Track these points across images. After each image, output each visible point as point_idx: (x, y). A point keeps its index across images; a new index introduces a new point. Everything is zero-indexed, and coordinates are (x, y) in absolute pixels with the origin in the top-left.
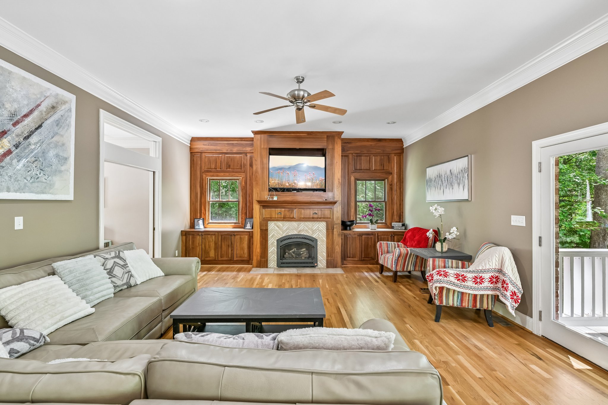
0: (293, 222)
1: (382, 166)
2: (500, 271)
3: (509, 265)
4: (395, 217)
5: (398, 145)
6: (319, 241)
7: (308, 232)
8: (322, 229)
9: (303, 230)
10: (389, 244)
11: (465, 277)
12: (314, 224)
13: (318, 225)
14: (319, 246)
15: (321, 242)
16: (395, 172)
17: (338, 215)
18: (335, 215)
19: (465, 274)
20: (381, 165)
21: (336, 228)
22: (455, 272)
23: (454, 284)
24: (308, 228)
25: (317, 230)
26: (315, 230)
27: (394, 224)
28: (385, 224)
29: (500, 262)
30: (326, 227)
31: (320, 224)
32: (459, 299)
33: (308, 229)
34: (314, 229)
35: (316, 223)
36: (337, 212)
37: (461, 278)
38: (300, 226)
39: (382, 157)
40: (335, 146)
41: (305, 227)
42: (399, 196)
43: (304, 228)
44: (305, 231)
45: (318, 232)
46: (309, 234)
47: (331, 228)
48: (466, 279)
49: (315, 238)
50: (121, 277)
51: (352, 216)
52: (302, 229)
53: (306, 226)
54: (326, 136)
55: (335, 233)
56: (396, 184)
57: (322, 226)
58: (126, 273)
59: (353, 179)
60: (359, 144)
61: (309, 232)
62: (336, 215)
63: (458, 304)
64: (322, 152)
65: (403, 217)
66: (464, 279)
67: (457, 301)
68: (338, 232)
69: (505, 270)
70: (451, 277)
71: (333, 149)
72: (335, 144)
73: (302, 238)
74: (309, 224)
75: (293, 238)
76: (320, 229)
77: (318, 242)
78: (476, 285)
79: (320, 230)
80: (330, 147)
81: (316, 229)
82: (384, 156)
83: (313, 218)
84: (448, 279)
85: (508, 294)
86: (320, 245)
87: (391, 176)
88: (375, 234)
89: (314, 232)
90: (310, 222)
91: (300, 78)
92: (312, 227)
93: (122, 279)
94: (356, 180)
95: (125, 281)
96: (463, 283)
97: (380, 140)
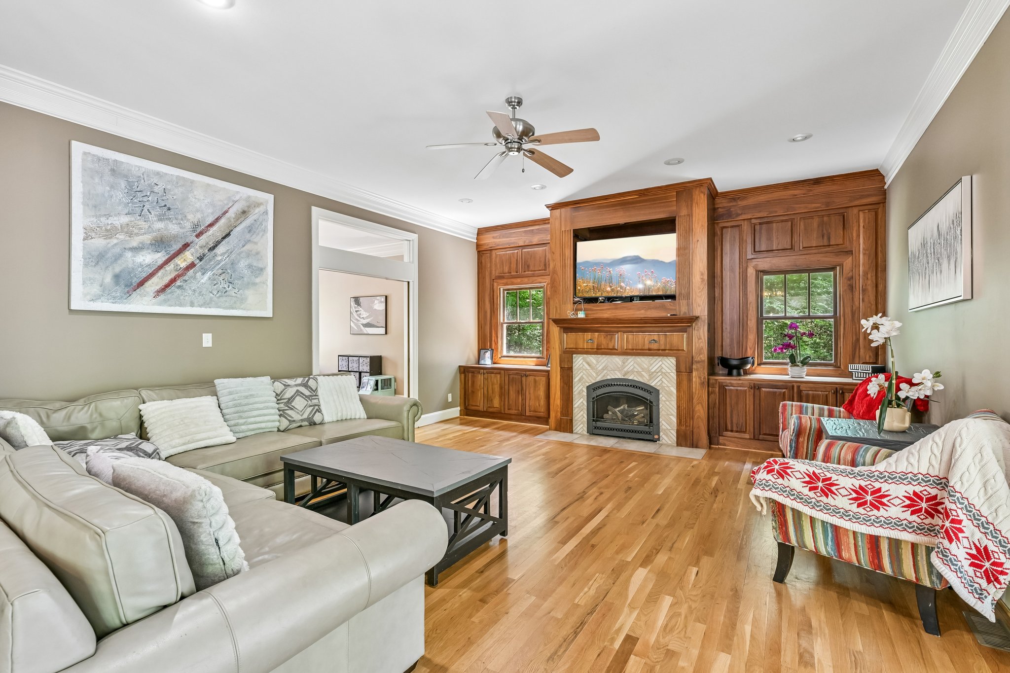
0: (614, 356)
1: (825, 238)
2: (943, 483)
3: (974, 470)
4: (862, 351)
5: (870, 185)
6: (663, 393)
7: (642, 376)
8: (669, 371)
9: (632, 372)
10: (807, 407)
11: (833, 485)
12: (652, 362)
13: (661, 363)
14: (663, 402)
15: (666, 396)
16: (861, 250)
17: (701, 344)
18: (695, 345)
19: (834, 477)
20: (823, 236)
21: (697, 370)
22: (811, 470)
23: (799, 497)
24: (642, 369)
25: (658, 372)
26: (655, 372)
28: (835, 367)
29: (946, 457)
30: (675, 368)
31: (664, 362)
32: (830, 539)
33: (640, 370)
34: (652, 371)
35: (657, 359)
36: (699, 339)
37: (820, 484)
38: (627, 364)
39: (825, 219)
40: (694, 209)
41: (635, 365)
42: (873, 303)
43: (634, 367)
44: (635, 373)
45: (661, 377)
46: (644, 379)
47: (686, 369)
48: (833, 488)
49: (656, 387)
50: (301, 410)
52: (629, 370)
53: (638, 365)
54: (675, 193)
55: (694, 379)
56: (864, 276)
57: (668, 364)
58: (310, 406)
59: (751, 272)
60: (763, 198)
61: (642, 374)
62: (697, 345)
63: (829, 550)
64: (665, 226)
65: (884, 352)
66: (828, 489)
67: (826, 544)
68: (700, 378)
69: (954, 481)
70: (793, 480)
71: (690, 215)
72: (694, 205)
73: (631, 386)
74: (644, 361)
75: (614, 385)
76: (664, 371)
77: (661, 396)
78: (861, 510)
79: (664, 373)
80: (684, 212)
81: (657, 371)
82: (829, 215)
83: (649, 350)
84: (785, 482)
86: (664, 401)
87: (851, 258)
89: (652, 375)
90: (646, 357)
91: (513, 100)
92: (649, 367)
93: (301, 414)
94: (760, 274)
95: (305, 416)
96: (824, 499)
97: (818, 181)
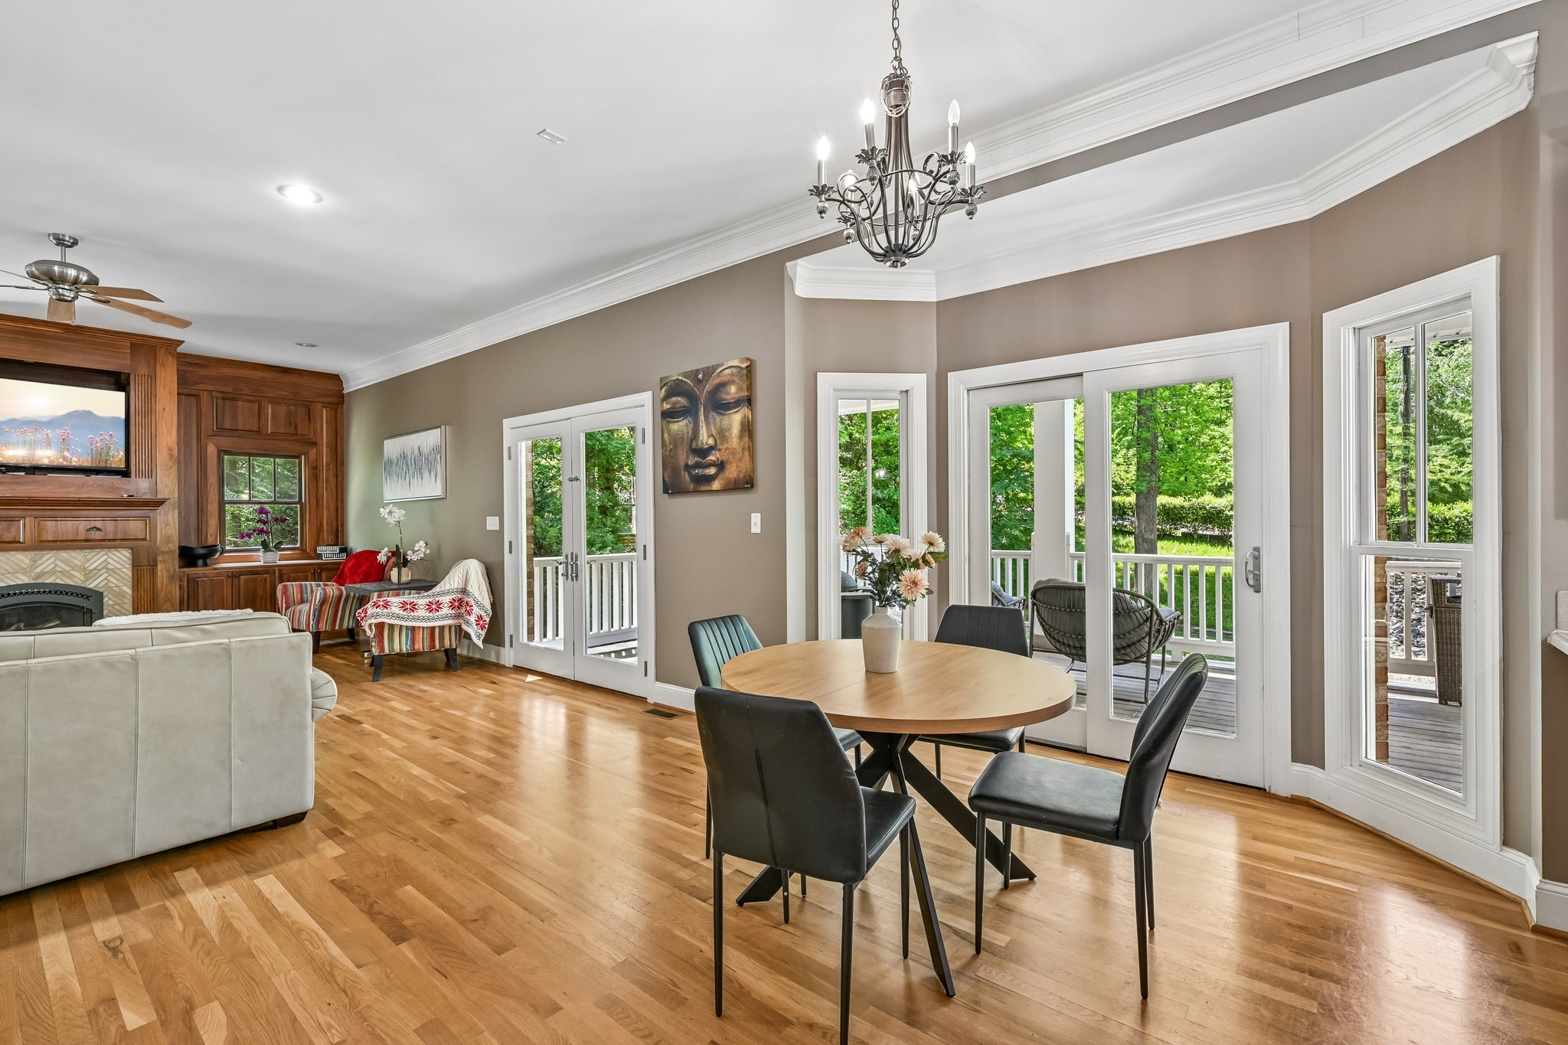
0: (12, 553)
1: (293, 426)
2: (464, 591)
3: (475, 581)
4: (325, 534)
5: (330, 386)
6: (109, 596)
7: (71, 576)
8: (119, 566)
9: (52, 572)
11: (415, 605)
12: (90, 556)
13: (105, 557)
14: (110, 608)
15: (115, 599)
16: (324, 442)
17: (170, 532)
18: (161, 533)
19: (415, 601)
20: (290, 424)
21: (164, 561)
22: (402, 600)
23: (398, 617)
24: (70, 566)
25: (100, 570)
26: (95, 569)
27: (320, 550)
28: (301, 550)
29: (464, 578)
30: (130, 562)
31: (111, 555)
32: (409, 639)
33: (68, 569)
34: (90, 568)
35: (99, 553)
36: (166, 526)
37: (409, 606)
38: (40, 562)
39: (293, 408)
40: (158, 370)
41: (58, 562)
42: (334, 491)
43: (56, 565)
44: (59, 574)
45: (106, 575)
46: (77, 579)
47: (148, 561)
48: (416, 607)
49: (97, 589)
51: (211, 536)
52: (46, 570)
53: (63, 562)
54: (129, 344)
55: (159, 573)
56: (327, 466)
57: (120, 560)
59: (212, 450)
60: (227, 371)
61: (72, 574)
62: (164, 532)
63: (408, 647)
64: (117, 381)
65: (343, 535)
66: (414, 607)
67: (407, 644)
68: (168, 571)
69: (469, 589)
70: (393, 608)
71: (152, 378)
72: (158, 366)
73: (50, 592)
74: (76, 557)
75: (15, 594)
76: (110, 567)
77: (105, 600)
78: (431, 614)
79: (112, 570)
80: (143, 370)
81: (99, 568)
82: (295, 405)
83: (87, 540)
84: (389, 611)
85: (472, 619)
86: (112, 606)
87: (315, 449)
88: (274, 571)
89: (89, 574)
90: (78, 551)
92: (84, 564)
94: (222, 453)
96: (412, 614)
